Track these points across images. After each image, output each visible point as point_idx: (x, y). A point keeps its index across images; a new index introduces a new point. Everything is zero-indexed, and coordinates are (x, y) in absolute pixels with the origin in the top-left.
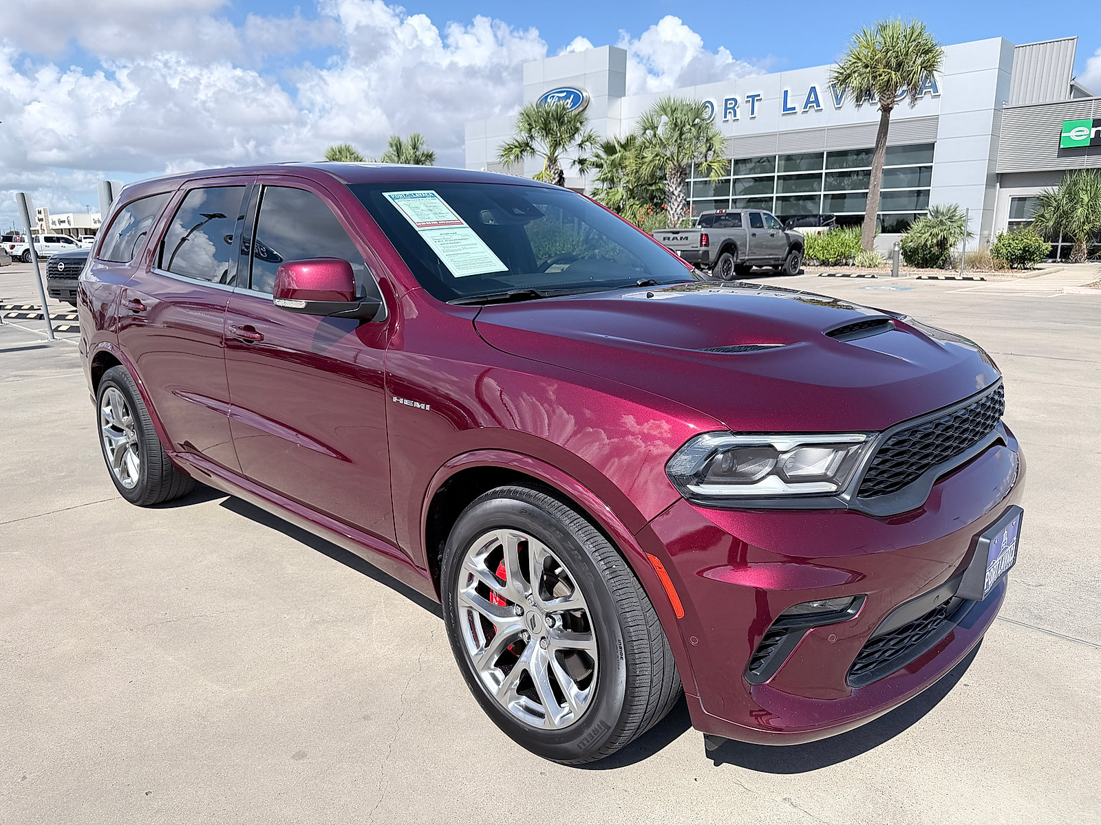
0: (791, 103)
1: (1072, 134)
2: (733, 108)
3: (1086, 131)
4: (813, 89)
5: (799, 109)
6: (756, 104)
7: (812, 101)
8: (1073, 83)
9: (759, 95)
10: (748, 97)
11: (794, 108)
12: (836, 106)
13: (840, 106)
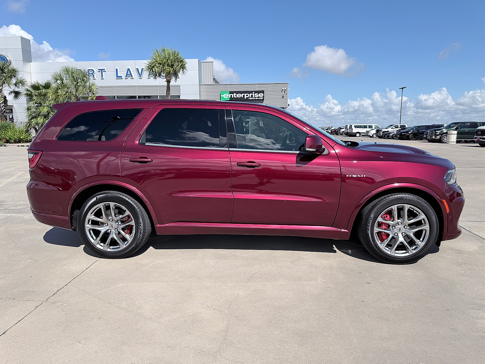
0: (120, 74)
1: (224, 96)
2: (92, 74)
3: (228, 95)
4: (129, 69)
5: (124, 77)
6: (104, 73)
7: (129, 74)
8: (214, 77)
9: (104, 69)
10: (99, 70)
11: (121, 77)
12: (140, 78)
13: (141, 77)
